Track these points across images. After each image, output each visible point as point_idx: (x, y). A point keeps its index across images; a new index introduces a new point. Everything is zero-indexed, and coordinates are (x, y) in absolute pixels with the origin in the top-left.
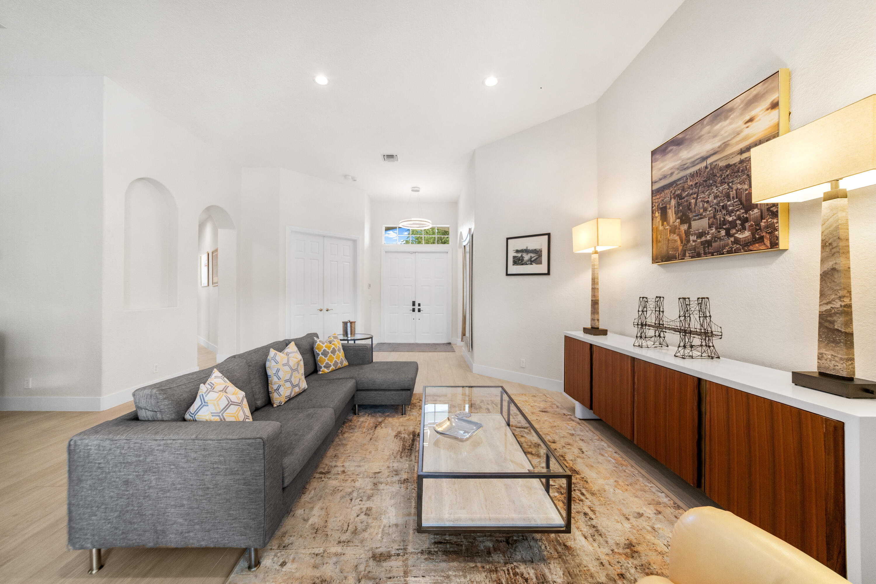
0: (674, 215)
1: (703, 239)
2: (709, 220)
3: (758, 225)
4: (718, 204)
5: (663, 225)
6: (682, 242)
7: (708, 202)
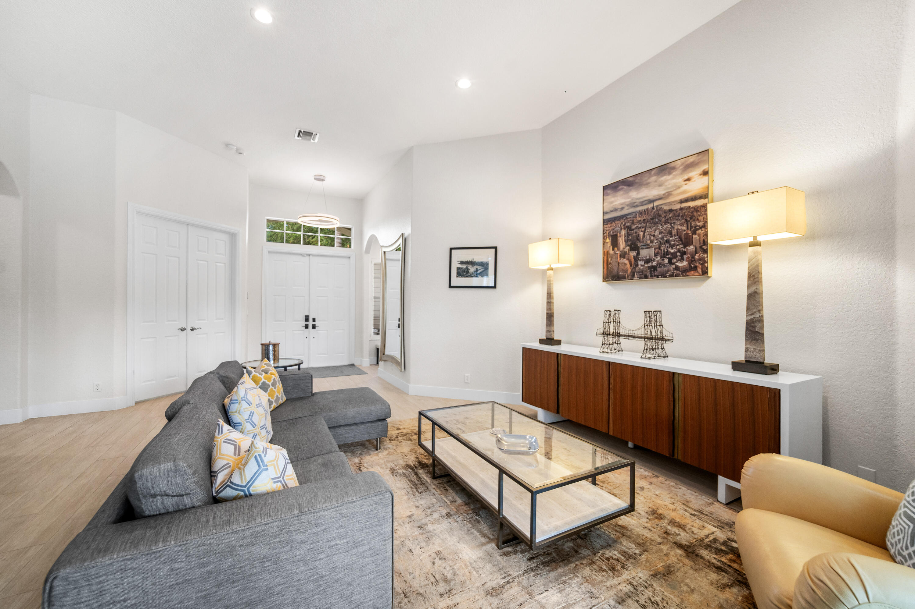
0: (624, 243)
1: (650, 264)
2: (655, 249)
3: (693, 257)
4: (662, 238)
5: (613, 250)
6: (631, 265)
7: (654, 236)
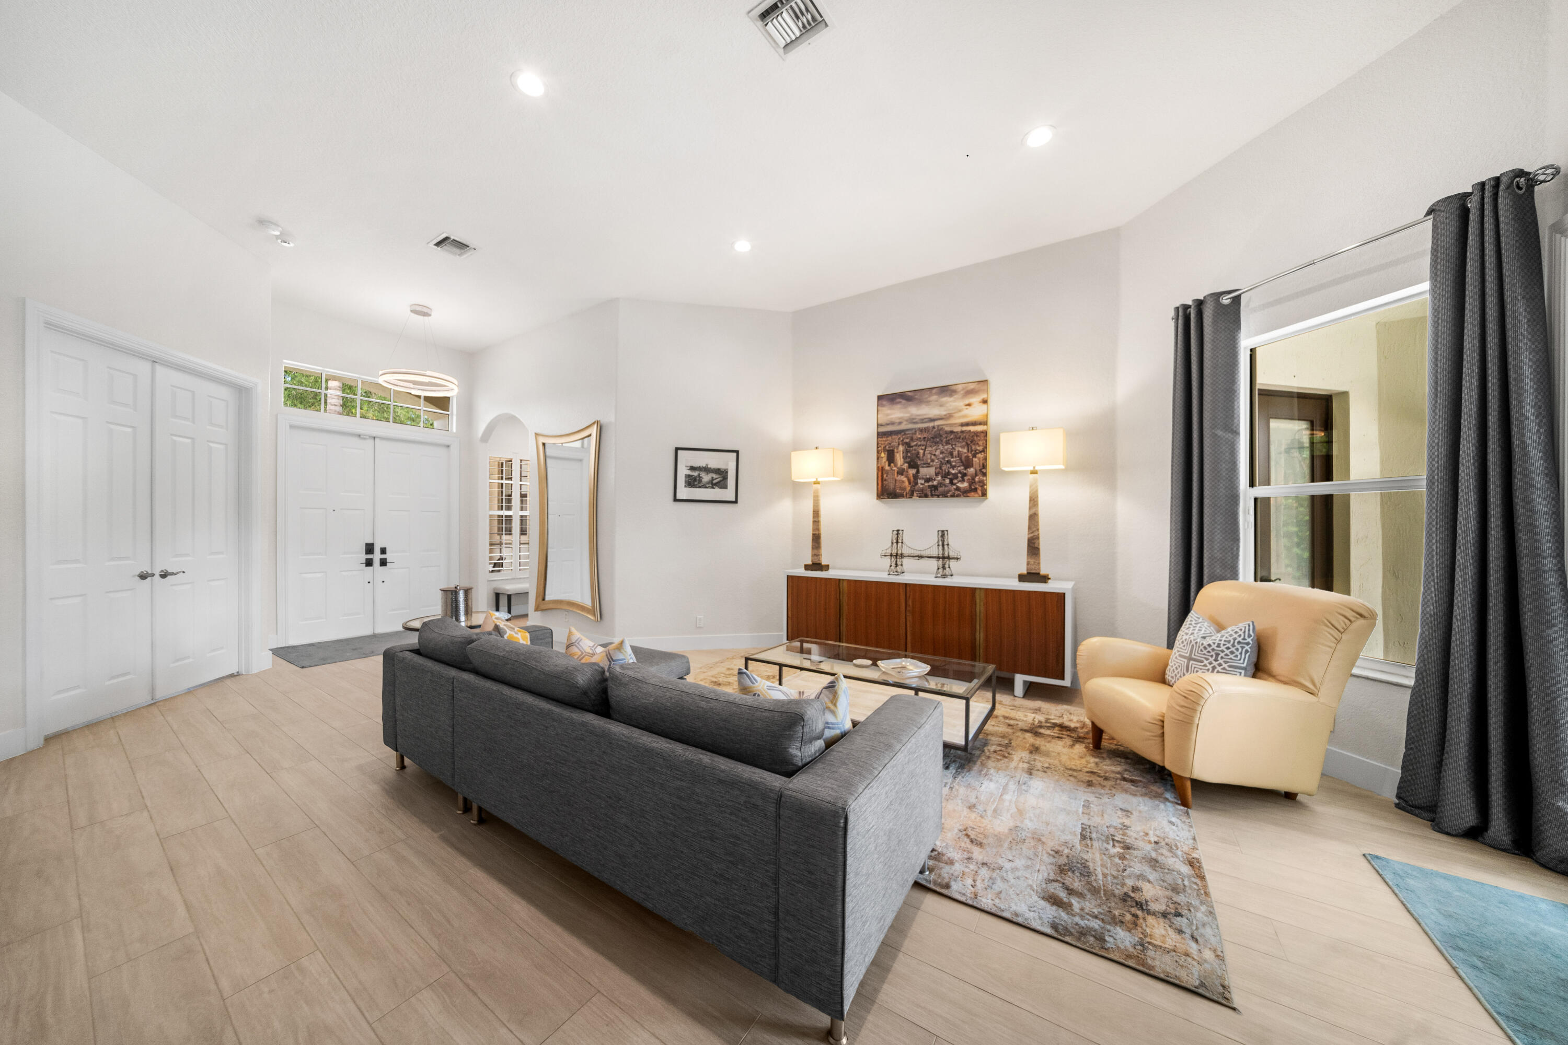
0: (902, 460)
1: (930, 483)
2: (936, 469)
3: (973, 479)
4: (943, 458)
5: (889, 465)
6: (910, 483)
7: (935, 455)
